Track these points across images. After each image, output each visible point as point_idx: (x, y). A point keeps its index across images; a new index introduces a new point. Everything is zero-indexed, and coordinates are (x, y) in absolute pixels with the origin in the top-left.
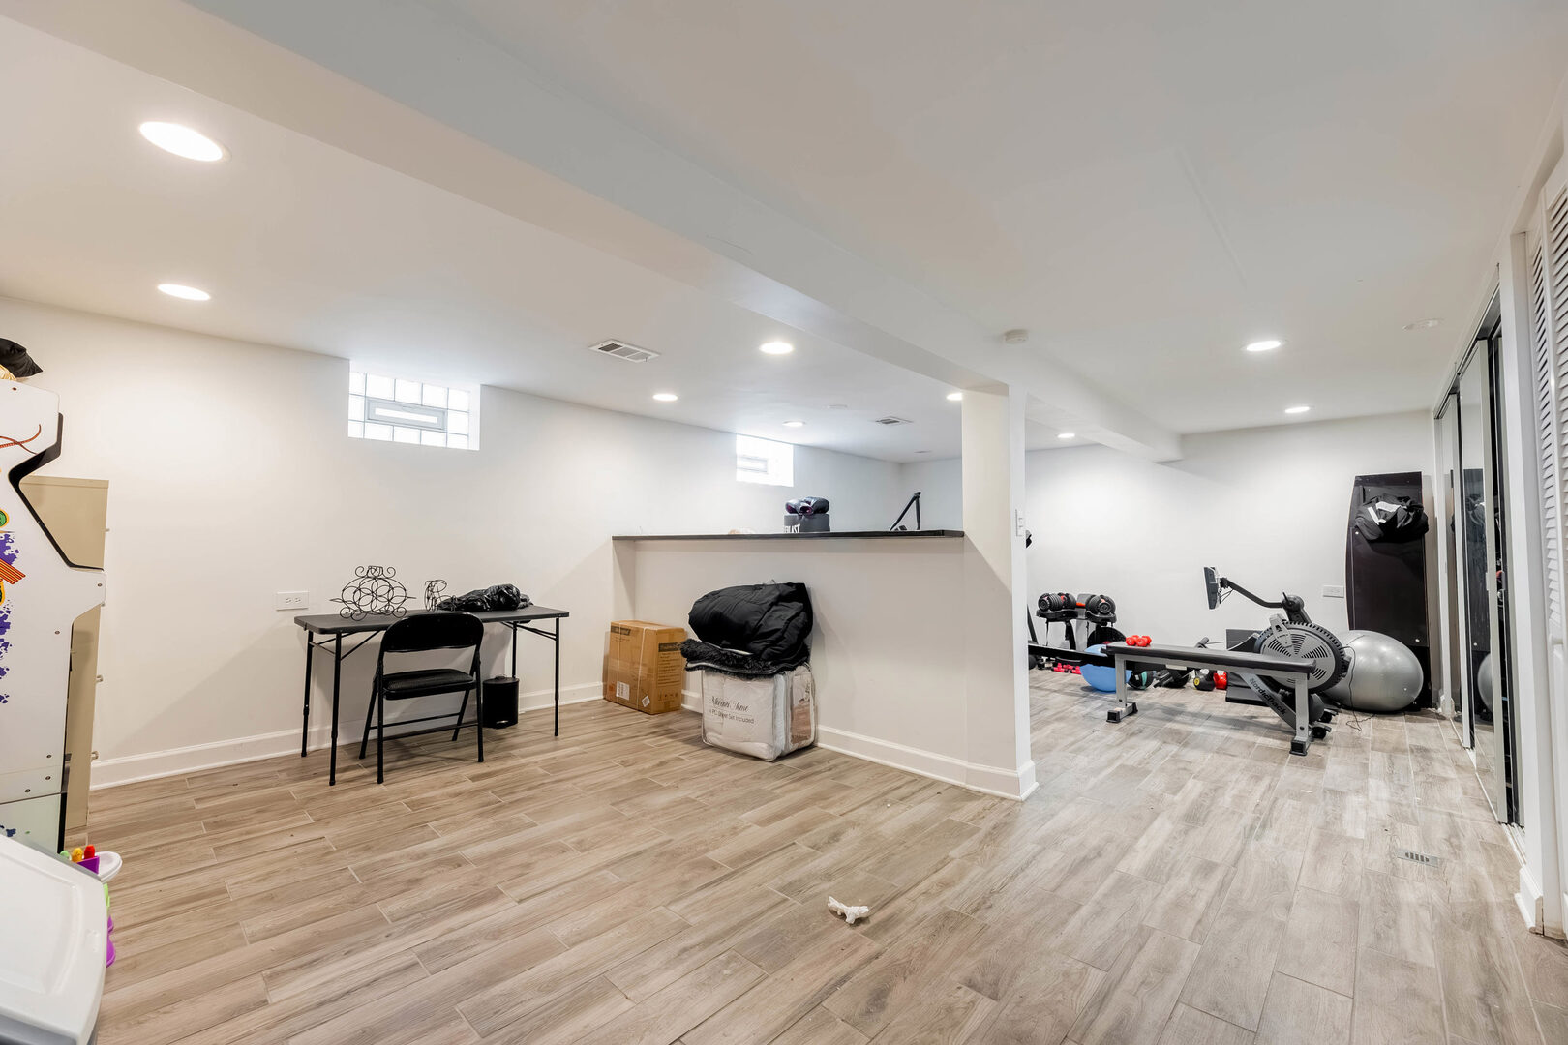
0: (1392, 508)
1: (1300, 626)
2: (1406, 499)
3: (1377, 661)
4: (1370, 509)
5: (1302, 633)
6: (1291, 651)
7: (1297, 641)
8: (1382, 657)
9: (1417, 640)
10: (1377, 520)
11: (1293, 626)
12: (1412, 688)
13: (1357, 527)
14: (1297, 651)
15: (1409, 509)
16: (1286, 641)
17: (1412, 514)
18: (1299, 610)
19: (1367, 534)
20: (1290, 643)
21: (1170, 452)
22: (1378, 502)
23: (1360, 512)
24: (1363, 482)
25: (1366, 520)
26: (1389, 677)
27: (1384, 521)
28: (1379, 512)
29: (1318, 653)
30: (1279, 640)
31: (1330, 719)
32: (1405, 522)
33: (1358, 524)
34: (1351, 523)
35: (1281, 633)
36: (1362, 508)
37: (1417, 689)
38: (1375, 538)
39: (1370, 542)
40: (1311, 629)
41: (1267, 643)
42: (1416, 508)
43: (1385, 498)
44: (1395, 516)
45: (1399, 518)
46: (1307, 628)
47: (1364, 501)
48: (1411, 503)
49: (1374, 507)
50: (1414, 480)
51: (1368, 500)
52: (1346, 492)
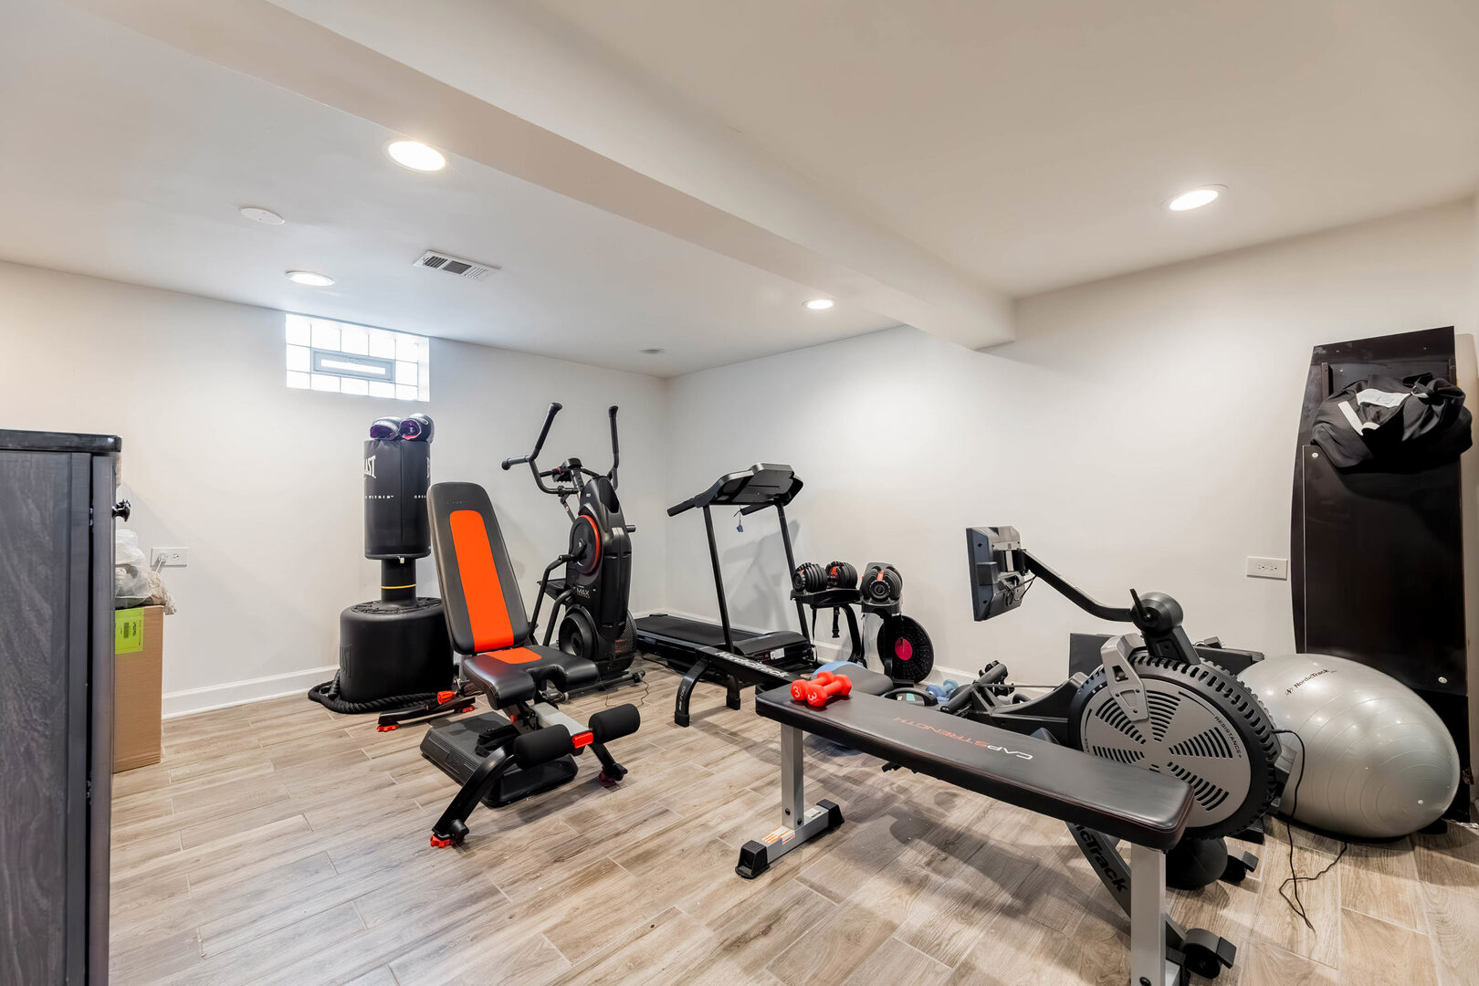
0: (1391, 400)
1: (1169, 673)
2: (1425, 380)
3: (1353, 728)
4: (1345, 406)
5: (1173, 690)
6: (1146, 730)
7: (1161, 707)
8: (1367, 723)
9: (1442, 680)
10: (1359, 427)
11: (1153, 669)
12: (1438, 790)
13: (1315, 443)
14: (1159, 732)
15: (1433, 398)
16: (1134, 707)
17: (1438, 409)
18: (1169, 630)
19: (1337, 457)
20: (1143, 714)
21: (992, 328)
22: (1360, 389)
23: (1322, 413)
24: (1329, 356)
25: (1334, 427)
26: (1380, 766)
27: (1374, 426)
28: (1362, 410)
29: (1209, 745)
30: (1120, 701)
31: (1243, 876)
32: (1422, 426)
33: (1316, 437)
34: (1302, 437)
35: (1124, 686)
36: (1327, 405)
37: (1447, 791)
38: (1352, 463)
39: (1342, 471)
40: (1193, 682)
41: (1095, 704)
42: (1447, 398)
43: (1375, 382)
44: (1399, 415)
45: (1408, 419)
46: (1185, 679)
47: (1331, 392)
48: (1436, 386)
49: (1352, 401)
50: (1439, 343)
51: (1338, 389)
52: (1295, 377)
